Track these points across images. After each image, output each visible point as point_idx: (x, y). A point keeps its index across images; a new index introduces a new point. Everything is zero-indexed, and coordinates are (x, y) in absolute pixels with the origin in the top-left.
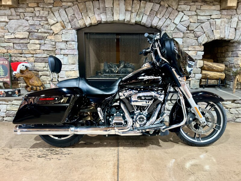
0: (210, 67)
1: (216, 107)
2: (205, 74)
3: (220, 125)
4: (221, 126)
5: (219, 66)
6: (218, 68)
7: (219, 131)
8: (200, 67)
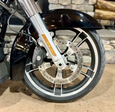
0: (103, 5)
1: (89, 38)
2: (98, 13)
3: (93, 69)
4: (95, 70)
5: (113, 4)
6: (112, 6)
7: (91, 80)
8: (93, 4)
